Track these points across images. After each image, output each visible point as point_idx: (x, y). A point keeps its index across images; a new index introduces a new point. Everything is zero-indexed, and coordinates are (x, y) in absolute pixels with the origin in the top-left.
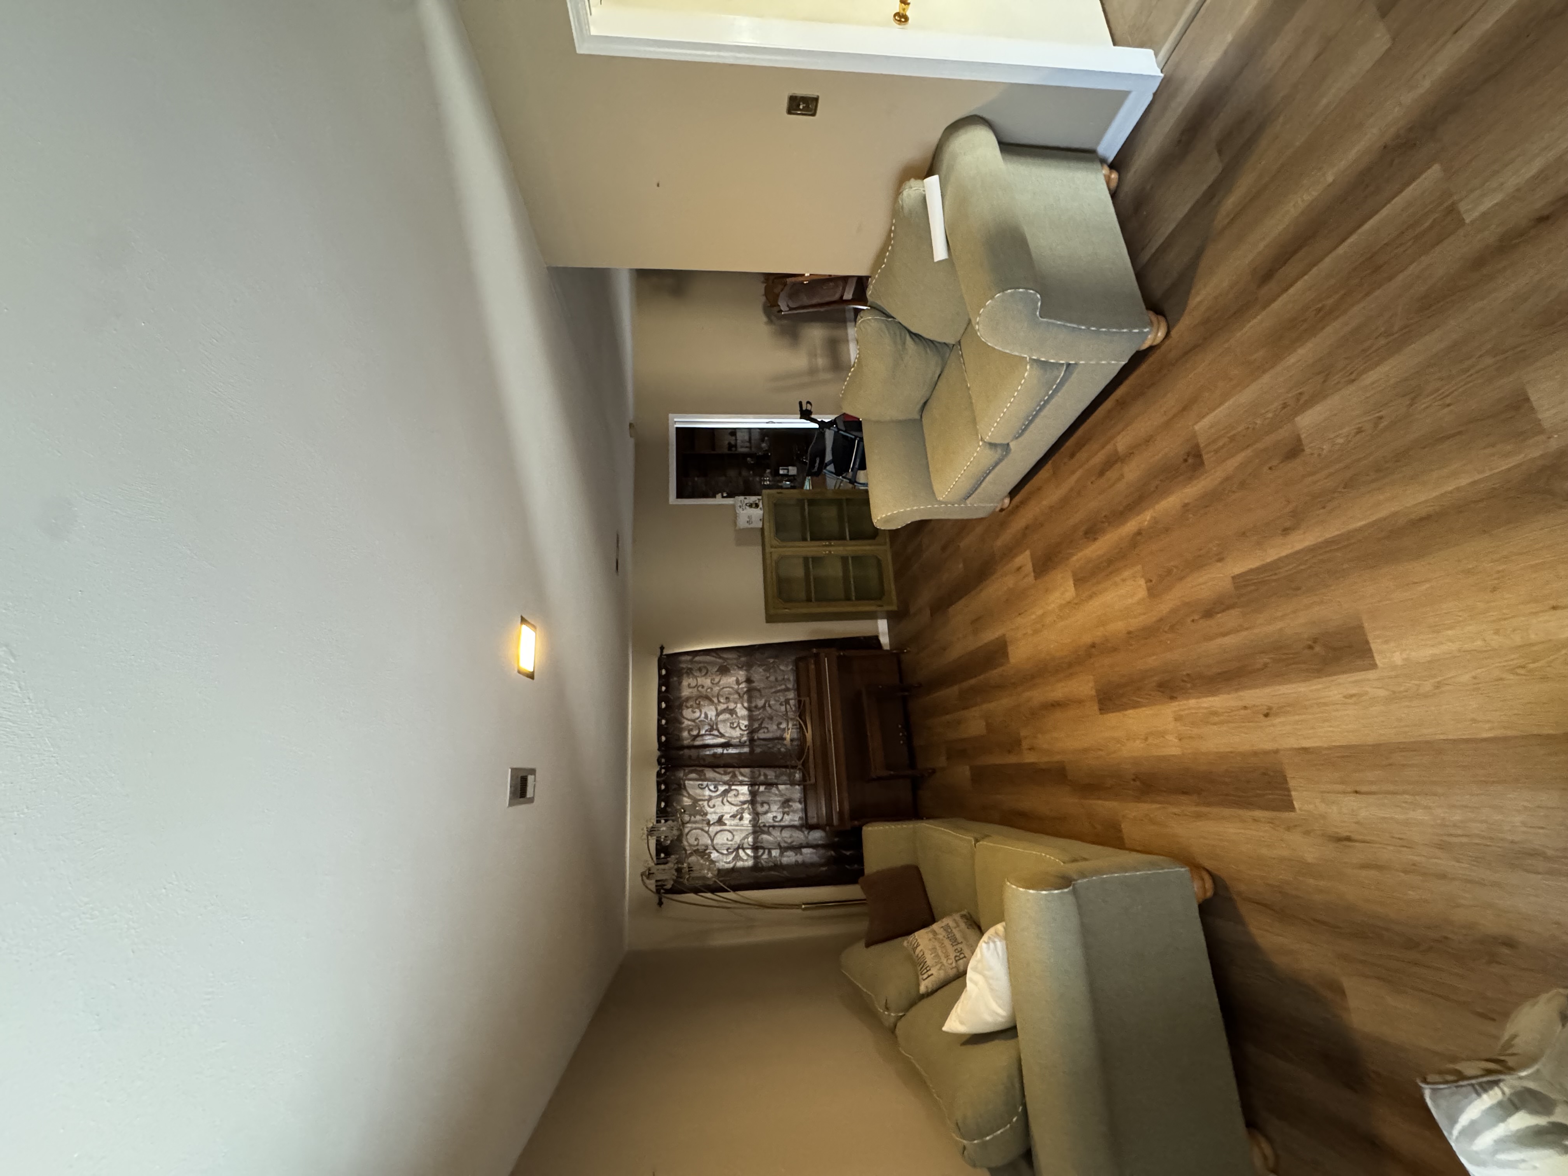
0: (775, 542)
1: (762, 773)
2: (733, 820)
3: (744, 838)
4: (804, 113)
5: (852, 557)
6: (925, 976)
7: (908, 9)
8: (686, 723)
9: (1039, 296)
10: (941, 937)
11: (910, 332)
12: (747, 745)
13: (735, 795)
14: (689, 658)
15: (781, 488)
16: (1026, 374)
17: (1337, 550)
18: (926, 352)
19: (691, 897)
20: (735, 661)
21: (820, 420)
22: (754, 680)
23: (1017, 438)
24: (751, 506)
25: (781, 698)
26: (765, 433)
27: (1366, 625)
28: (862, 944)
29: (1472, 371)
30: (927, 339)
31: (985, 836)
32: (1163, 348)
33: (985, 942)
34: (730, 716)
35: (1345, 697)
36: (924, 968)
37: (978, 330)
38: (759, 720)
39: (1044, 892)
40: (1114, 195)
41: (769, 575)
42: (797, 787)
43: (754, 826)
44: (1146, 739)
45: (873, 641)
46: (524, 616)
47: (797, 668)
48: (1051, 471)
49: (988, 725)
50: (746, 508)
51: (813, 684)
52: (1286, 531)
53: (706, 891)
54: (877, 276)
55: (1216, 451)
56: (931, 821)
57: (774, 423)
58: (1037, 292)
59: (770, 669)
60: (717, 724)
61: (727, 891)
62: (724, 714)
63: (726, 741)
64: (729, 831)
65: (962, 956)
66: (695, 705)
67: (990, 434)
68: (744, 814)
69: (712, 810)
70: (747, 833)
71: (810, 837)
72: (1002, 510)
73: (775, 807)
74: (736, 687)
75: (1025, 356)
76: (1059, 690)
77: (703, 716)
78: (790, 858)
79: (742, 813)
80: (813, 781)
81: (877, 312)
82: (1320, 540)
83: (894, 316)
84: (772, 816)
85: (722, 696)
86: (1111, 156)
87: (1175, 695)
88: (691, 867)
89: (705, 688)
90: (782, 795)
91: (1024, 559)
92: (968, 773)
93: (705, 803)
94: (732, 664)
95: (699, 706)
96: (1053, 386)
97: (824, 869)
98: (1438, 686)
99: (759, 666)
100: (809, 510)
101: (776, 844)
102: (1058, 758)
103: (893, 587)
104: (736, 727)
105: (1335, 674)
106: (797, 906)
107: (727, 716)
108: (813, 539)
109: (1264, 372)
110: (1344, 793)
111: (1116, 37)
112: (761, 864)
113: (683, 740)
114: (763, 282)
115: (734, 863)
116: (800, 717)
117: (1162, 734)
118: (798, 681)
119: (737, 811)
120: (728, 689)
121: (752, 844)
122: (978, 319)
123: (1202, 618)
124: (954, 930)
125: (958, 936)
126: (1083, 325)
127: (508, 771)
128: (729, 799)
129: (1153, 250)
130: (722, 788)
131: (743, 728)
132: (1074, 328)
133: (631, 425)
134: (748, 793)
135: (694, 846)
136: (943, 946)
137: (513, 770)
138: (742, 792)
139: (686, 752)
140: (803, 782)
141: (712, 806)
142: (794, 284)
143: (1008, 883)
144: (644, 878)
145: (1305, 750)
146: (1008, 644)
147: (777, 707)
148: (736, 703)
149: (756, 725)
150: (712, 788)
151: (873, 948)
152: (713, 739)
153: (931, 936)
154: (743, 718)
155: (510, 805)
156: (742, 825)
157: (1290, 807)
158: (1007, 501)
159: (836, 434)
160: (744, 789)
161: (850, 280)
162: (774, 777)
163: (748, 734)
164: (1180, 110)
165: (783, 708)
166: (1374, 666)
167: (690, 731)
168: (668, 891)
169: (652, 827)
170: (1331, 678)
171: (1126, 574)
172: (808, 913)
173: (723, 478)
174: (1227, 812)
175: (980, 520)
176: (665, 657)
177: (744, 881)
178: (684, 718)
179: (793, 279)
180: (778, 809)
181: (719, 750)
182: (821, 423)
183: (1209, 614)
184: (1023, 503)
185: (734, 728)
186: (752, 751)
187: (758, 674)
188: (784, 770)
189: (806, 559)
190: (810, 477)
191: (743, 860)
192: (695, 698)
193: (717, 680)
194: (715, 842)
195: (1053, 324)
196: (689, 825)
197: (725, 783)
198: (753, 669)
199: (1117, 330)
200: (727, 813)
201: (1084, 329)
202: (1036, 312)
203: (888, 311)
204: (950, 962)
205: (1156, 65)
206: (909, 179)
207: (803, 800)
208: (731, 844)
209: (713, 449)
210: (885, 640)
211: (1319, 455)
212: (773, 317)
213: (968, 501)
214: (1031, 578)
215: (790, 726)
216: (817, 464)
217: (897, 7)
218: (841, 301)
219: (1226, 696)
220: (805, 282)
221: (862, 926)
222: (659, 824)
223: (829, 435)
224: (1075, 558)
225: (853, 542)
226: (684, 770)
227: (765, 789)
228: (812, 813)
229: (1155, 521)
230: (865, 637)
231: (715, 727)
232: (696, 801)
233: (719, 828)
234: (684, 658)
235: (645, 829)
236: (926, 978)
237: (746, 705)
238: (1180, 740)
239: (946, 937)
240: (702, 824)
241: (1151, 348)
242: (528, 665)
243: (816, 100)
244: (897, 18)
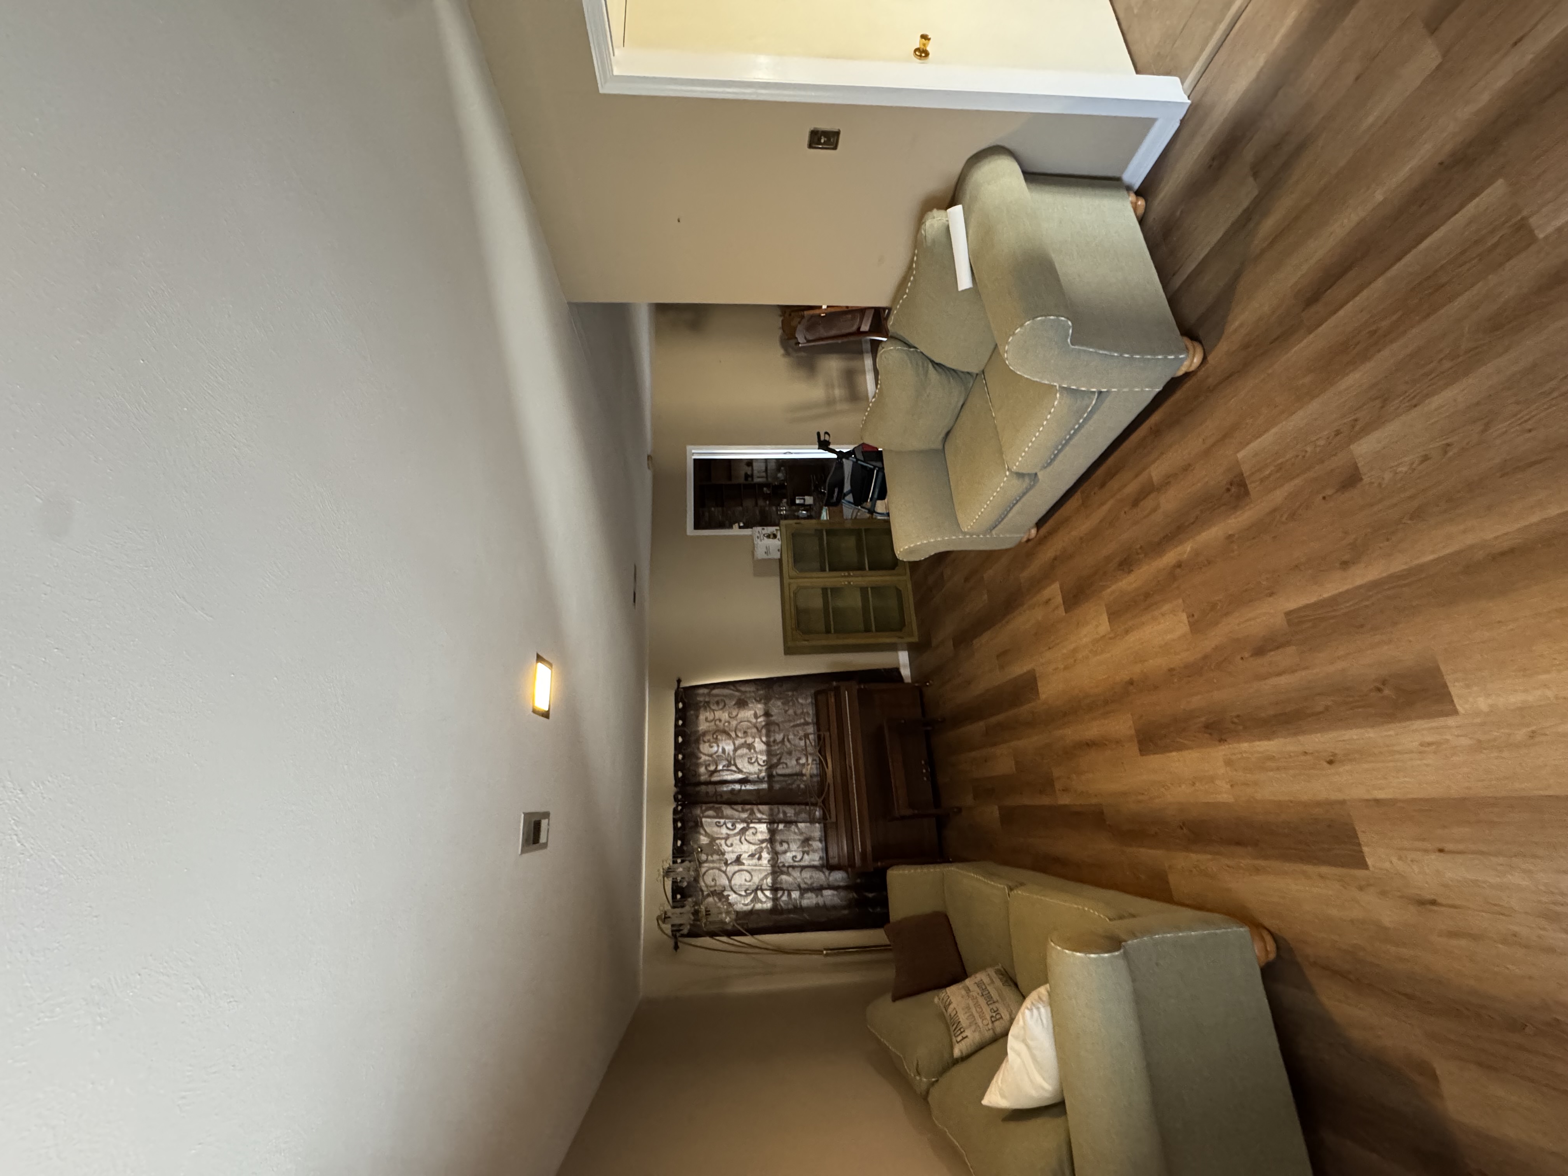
0: (793, 573)
1: (781, 811)
2: (752, 859)
3: (762, 880)
4: (824, 146)
5: (872, 588)
6: (959, 1038)
7: (928, 44)
8: (704, 758)
9: (1070, 323)
10: (975, 994)
11: (932, 362)
12: (765, 781)
13: (753, 833)
14: (706, 691)
15: (798, 518)
16: (1056, 403)
17: (1405, 585)
18: (949, 382)
19: (707, 941)
20: (753, 694)
21: (838, 450)
22: (773, 713)
23: (1045, 468)
24: (768, 536)
25: (800, 732)
26: (781, 463)
27: (1443, 668)
28: (888, 997)
29: (1555, 394)
30: (948, 368)
31: (1021, 884)
32: (1201, 374)
33: (1028, 1009)
34: (748, 751)
35: (1421, 745)
36: (957, 1029)
37: (1007, 359)
38: (777, 755)
39: (1092, 956)
40: (1141, 221)
41: (787, 607)
42: (817, 825)
43: (773, 866)
44: (1194, 784)
45: (893, 674)
46: (540, 654)
47: (816, 700)
48: (1081, 501)
49: (1017, 763)
50: (763, 539)
51: (833, 718)
52: (1345, 565)
53: (723, 935)
54: (898, 307)
55: (1262, 481)
56: (960, 865)
57: (792, 453)
58: (1068, 318)
59: (789, 702)
60: (734, 759)
61: (745, 935)
62: (742, 749)
63: (744, 776)
64: (747, 871)
65: (998, 1017)
66: (712, 740)
67: (1017, 464)
68: (762, 854)
69: (730, 849)
70: (766, 873)
71: (831, 879)
72: (1028, 540)
73: (794, 846)
74: (754, 721)
75: (1055, 384)
76: (1093, 729)
77: (720, 750)
78: (810, 900)
79: (760, 853)
80: (834, 819)
81: (899, 343)
82: (1385, 575)
83: (916, 346)
84: (791, 856)
85: (740, 731)
86: (1137, 183)
87: (1223, 737)
88: (709, 911)
89: (723, 722)
90: (801, 833)
91: (1054, 591)
92: (997, 814)
93: (723, 842)
94: (750, 698)
95: (716, 740)
96: (1084, 414)
97: (846, 912)
98: (1533, 735)
99: (779, 699)
100: (827, 540)
101: (795, 885)
102: (1094, 801)
103: (914, 618)
104: (754, 762)
105: (1409, 719)
106: (818, 952)
107: (744, 751)
108: (832, 569)
109: (1313, 398)
110: (1426, 851)
111: (1139, 65)
112: (780, 905)
113: (700, 775)
114: (781, 316)
115: (752, 905)
116: (820, 752)
117: (1212, 779)
118: (817, 715)
119: (755, 850)
120: (746, 723)
121: (771, 885)
122: (1007, 347)
123: (1252, 656)
124: (988, 988)
125: (995, 995)
126: (1116, 351)
127: (520, 816)
128: (747, 838)
129: (1185, 276)
130: (740, 826)
131: (761, 763)
132: (1106, 354)
133: (649, 457)
134: (766, 831)
135: (711, 887)
136: (977, 1005)
137: (525, 814)
138: (760, 830)
139: (703, 788)
140: (824, 820)
141: (729, 844)
142: (812, 316)
143: (1052, 944)
144: (660, 922)
145: (1377, 801)
146: (1038, 679)
147: (797, 741)
148: (754, 737)
149: (775, 760)
150: (729, 825)
151: (899, 1004)
152: (732, 774)
153: (963, 992)
154: (761, 753)
155: (523, 852)
156: (761, 865)
157: (1362, 864)
158: (1034, 532)
159: (855, 464)
160: (763, 827)
161: (867, 312)
162: (793, 815)
163: (766, 769)
164: (1210, 136)
165: (802, 743)
166: (1455, 712)
167: (707, 766)
168: (683, 936)
169: (669, 868)
170: (1404, 724)
171: (1166, 607)
172: (831, 960)
173: (740, 508)
174: (1288, 866)
175: (1007, 550)
176: (682, 690)
177: (761, 925)
178: (701, 752)
179: (811, 312)
180: (798, 848)
181: (737, 787)
182: (840, 454)
183: (1259, 651)
184: (1050, 534)
185: (752, 764)
186: (770, 787)
187: (777, 707)
188: (803, 807)
189: (824, 590)
190: (826, 508)
191: (761, 902)
192: (712, 733)
193: (734, 714)
194: (733, 882)
195: (1085, 351)
196: (706, 865)
197: (743, 821)
198: (771, 702)
199: (1153, 357)
200: (745, 852)
201: (1117, 356)
202: (1067, 338)
203: (911, 342)
204: (985, 1022)
205: (1183, 92)
206: (931, 210)
207: (823, 839)
208: (750, 886)
209: (730, 478)
210: (906, 672)
211: (1380, 485)
212: (790, 350)
213: (994, 532)
214: (1061, 611)
215: (810, 761)
216: (836, 494)
217: (917, 43)
218: (859, 332)
219: (1282, 740)
220: (822, 315)
221: (888, 974)
222: (676, 865)
223: (848, 465)
224: (1109, 590)
225: (873, 573)
226: (701, 808)
227: (784, 827)
228: (833, 851)
229: (1196, 553)
230: (885, 669)
231: (732, 762)
232: (713, 839)
233: (737, 868)
234: (701, 691)
235: (661, 870)
236: (960, 1041)
237: (764, 739)
238: (1232, 786)
239: (980, 994)
240: (720, 863)
241: (1187, 375)
242: (543, 705)
243: (837, 134)
244: (917, 53)
